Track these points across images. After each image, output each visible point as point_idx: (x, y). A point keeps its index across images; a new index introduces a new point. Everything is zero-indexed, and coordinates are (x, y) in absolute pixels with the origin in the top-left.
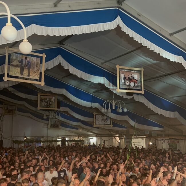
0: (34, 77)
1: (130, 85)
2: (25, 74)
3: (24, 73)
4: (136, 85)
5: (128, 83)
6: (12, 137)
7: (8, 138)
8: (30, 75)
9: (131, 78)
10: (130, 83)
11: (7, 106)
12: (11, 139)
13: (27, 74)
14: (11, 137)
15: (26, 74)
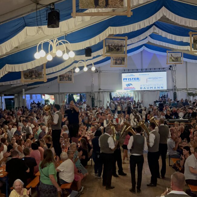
0: (115, 5)
2: (101, 4)
3: (99, 3)
6: (188, 88)
7: (183, 91)
8: (109, 3)
11: (171, 53)
12: (186, 91)
13: (105, 4)
14: (186, 89)
15: (103, 3)
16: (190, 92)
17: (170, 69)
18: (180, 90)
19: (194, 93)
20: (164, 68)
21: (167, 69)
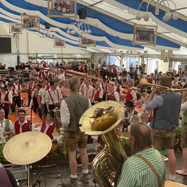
1: (61, 11)
4: (68, 11)
5: (59, 8)
6: (29, 53)
9: (63, 4)
10: (62, 8)
12: (27, 55)
16: (30, 56)
17: (14, 36)
18: (23, 54)
19: (33, 57)
20: (9, 35)
21: (11, 36)
